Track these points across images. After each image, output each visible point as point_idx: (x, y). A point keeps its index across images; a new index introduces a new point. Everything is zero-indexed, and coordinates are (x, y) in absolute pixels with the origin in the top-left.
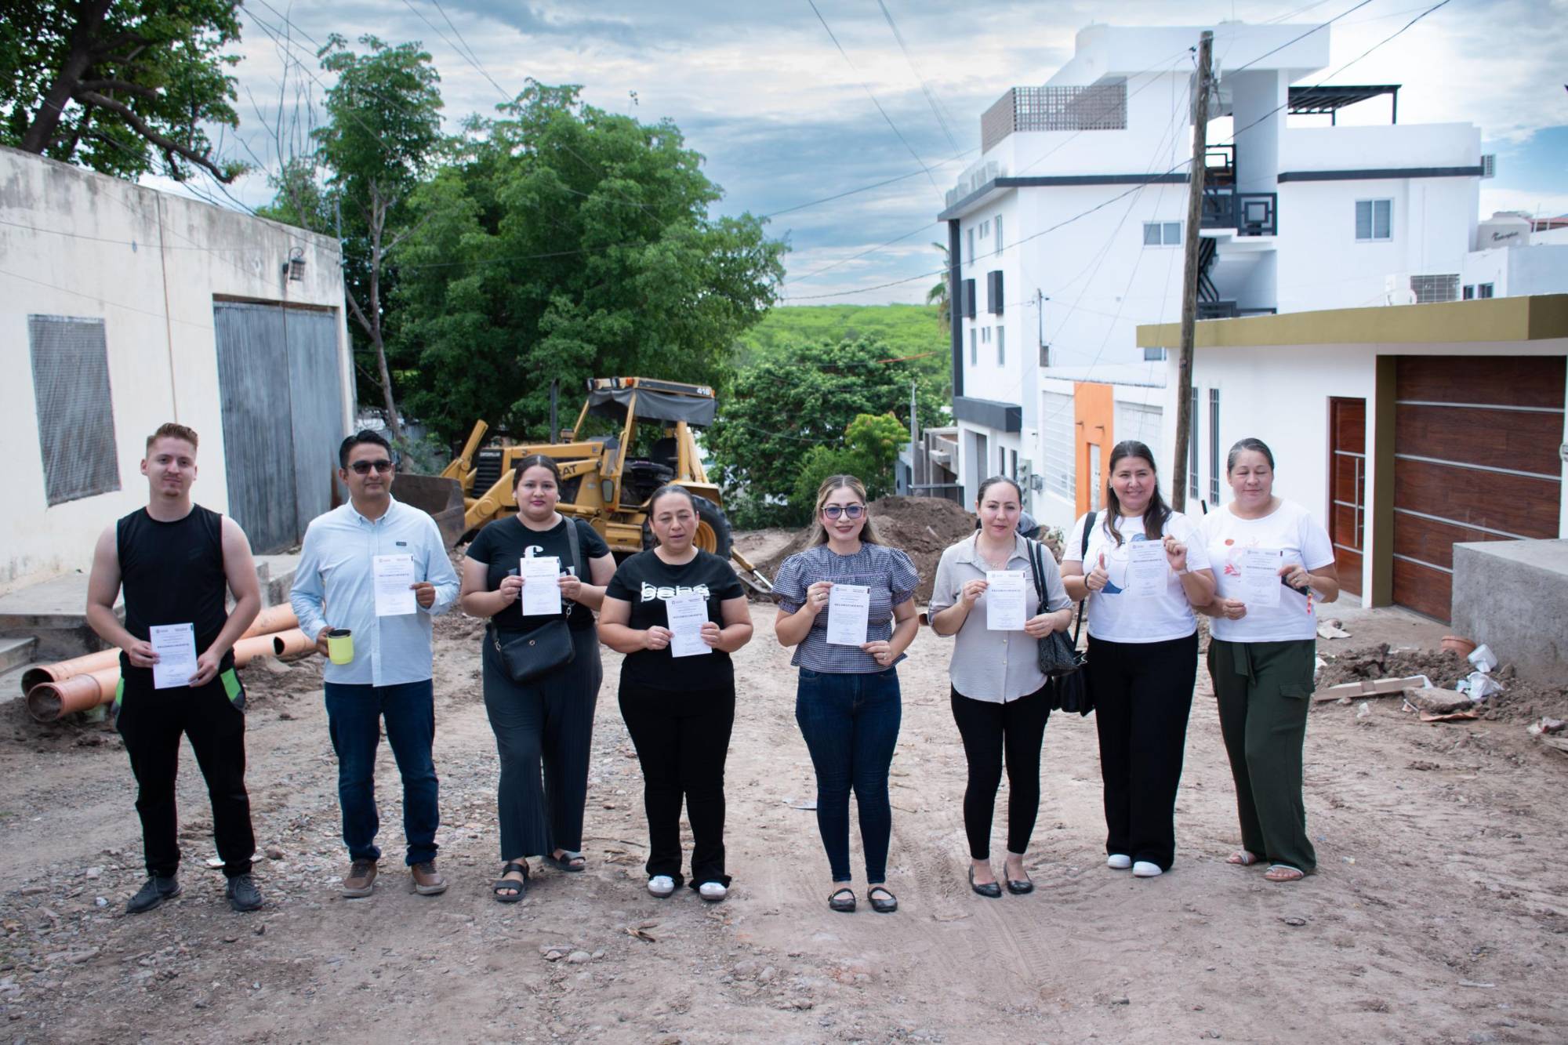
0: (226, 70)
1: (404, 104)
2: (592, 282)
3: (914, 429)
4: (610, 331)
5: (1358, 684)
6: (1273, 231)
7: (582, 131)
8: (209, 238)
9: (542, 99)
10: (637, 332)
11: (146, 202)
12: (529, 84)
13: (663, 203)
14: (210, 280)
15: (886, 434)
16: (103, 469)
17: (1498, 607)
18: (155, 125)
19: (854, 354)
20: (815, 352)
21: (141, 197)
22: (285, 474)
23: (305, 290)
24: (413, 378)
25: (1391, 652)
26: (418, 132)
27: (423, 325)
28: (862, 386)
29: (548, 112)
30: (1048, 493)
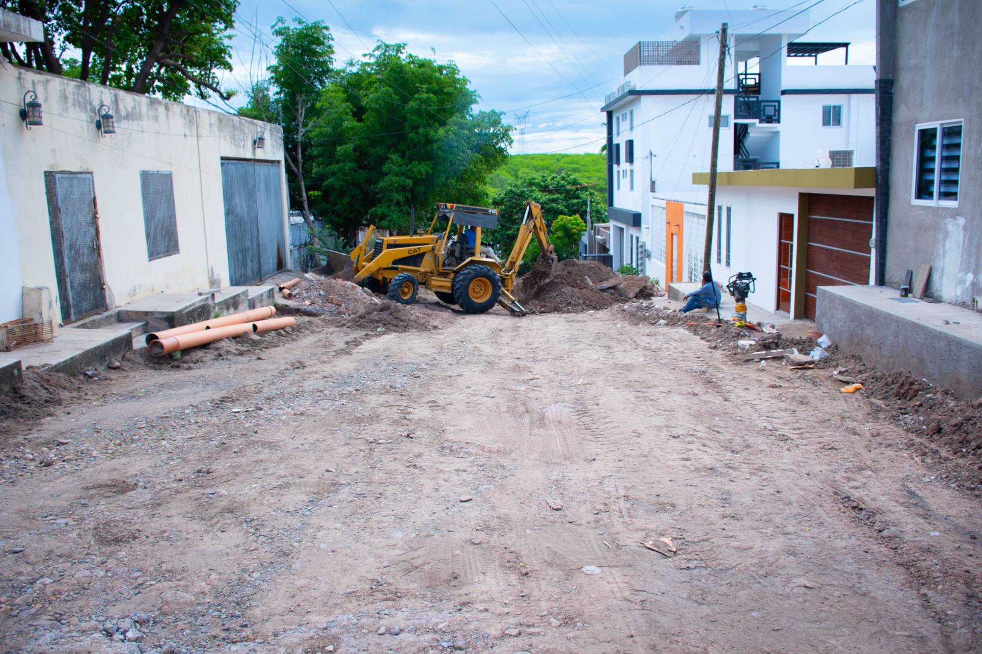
0: (226, 42)
1: (315, 53)
2: (411, 147)
3: (589, 224)
4: (420, 172)
5: (764, 352)
6: (778, 121)
7: (406, 68)
8: (219, 128)
9: (386, 51)
10: (433, 173)
11: (191, 113)
12: (379, 43)
13: (448, 106)
14: (219, 150)
15: (574, 226)
16: (172, 244)
17: (832, 317)
18: (192, 70)
19: (558, 182)
20: (537, 181)
21: (188, 111)
22: (255, 246)
23: (264, 153)
24: (319, 196)
25: (782, 337)
26: (322, 67)
27: (324, 168)
28: (563, 200)
29: (389, 57)
30: (653, 260)
